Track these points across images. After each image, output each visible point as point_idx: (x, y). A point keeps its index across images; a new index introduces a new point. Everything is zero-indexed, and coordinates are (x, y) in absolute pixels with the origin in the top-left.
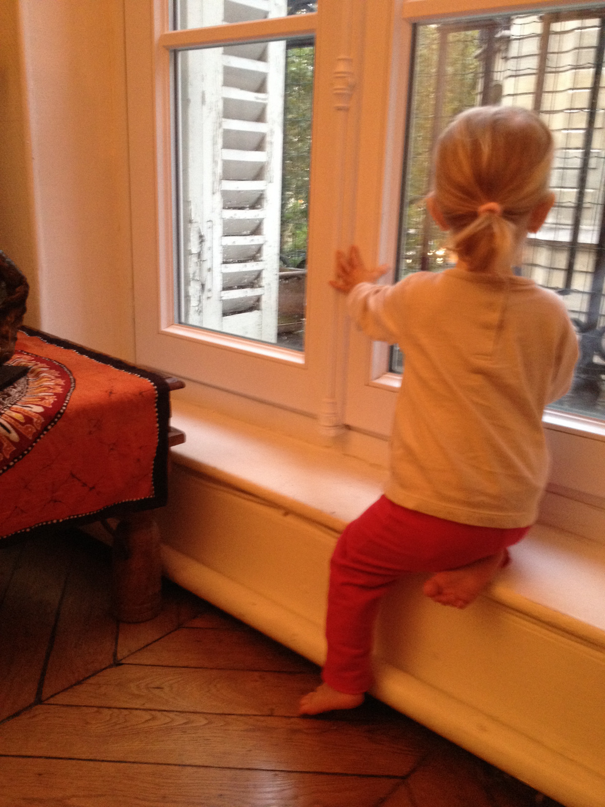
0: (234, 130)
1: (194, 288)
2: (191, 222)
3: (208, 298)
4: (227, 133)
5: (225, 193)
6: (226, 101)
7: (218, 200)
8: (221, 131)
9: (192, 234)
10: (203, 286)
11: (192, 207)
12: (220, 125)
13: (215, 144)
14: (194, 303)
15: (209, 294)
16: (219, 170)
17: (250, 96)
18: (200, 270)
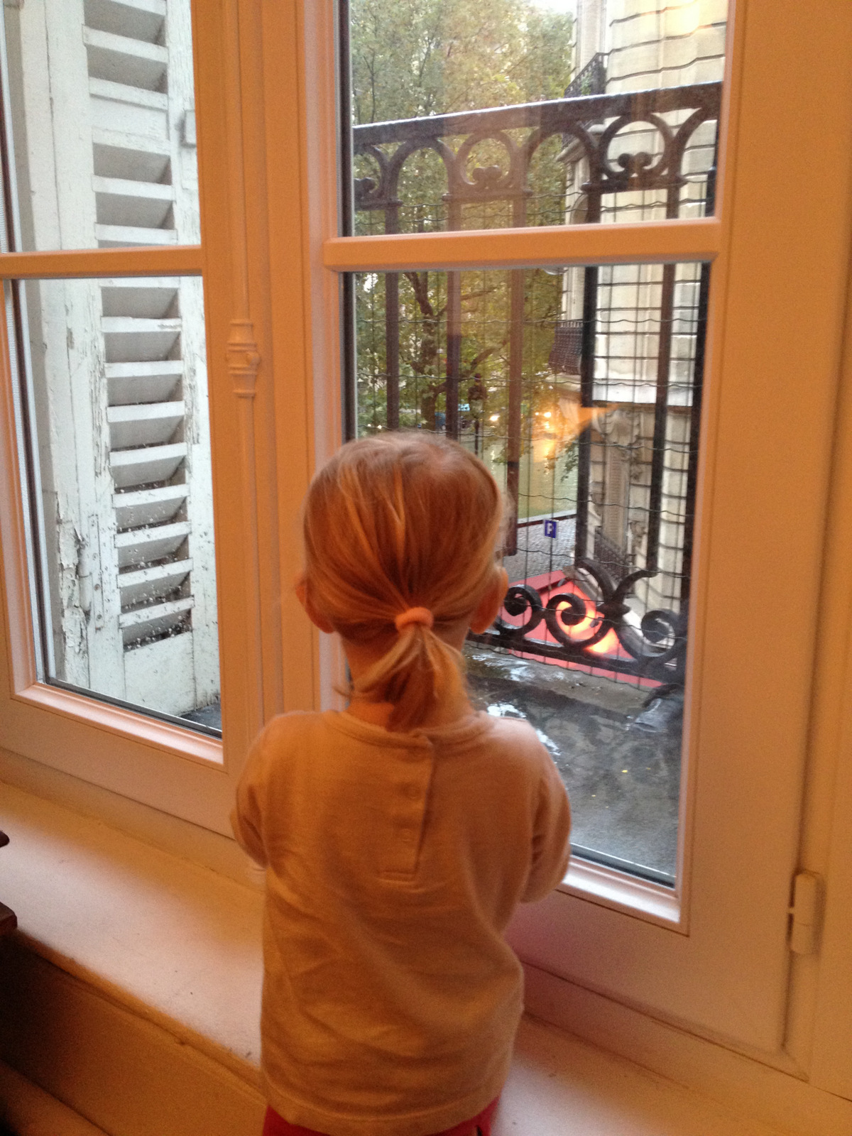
0: (126, 378)
1: (71, 622)
2: (59, 522)
3: (98, 629)
4: (113, 383)
5: (116, 473)
6: (109, 338)
7: (107, 483)
8: (105, 381)
9: (62, 540)
10: (87, 614)
11: (61, 500)
12: (102, 374)
13: (94, 401)
14: (72, 642)
15: (99, 624)
16: (106, 439)
17: (150, 326)
18: (81, 590)
